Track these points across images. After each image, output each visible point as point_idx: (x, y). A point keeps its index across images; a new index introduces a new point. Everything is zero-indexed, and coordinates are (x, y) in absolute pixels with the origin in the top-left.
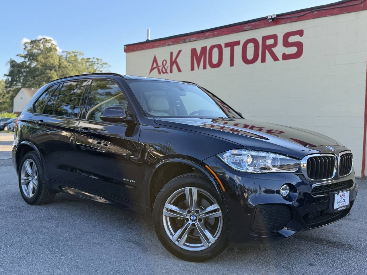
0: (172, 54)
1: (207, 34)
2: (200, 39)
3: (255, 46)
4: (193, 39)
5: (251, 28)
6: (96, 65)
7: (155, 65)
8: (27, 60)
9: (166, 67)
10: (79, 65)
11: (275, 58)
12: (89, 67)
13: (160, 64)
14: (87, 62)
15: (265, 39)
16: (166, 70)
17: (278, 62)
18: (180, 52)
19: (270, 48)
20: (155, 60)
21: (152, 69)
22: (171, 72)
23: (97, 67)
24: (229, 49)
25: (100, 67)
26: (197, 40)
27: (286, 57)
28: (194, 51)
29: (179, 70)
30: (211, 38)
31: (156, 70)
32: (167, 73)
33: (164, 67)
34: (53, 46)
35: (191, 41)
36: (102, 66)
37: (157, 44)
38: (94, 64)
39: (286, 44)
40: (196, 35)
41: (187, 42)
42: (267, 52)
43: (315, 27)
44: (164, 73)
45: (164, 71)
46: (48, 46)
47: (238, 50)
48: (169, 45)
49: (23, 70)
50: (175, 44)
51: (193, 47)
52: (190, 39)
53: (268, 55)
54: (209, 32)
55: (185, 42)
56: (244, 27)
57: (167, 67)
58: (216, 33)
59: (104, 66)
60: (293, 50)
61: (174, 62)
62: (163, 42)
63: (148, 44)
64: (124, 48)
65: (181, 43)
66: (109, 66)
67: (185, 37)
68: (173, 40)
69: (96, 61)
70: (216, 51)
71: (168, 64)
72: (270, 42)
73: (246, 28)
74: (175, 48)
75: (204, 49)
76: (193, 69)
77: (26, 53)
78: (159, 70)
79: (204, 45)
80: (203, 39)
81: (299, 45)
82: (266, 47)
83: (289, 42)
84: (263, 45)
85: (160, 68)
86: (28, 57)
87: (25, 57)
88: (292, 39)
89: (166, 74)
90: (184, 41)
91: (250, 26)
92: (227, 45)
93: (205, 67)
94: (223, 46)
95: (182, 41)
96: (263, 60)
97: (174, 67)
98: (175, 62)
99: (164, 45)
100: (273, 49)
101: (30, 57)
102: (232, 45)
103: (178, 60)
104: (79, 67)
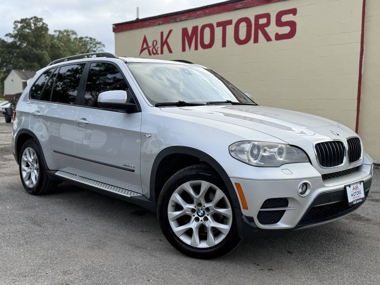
0: (162, 33)
1: (198, 13)
2: (191, 18)
3: (247, 26)
4: (184, 18)
5: (243, 7)
6: (89, 44)
7: (145, 46)
8: (17, 40)
9: (156, 47)
10: (71, 45)
11: (268, 39)
12: (82, 47)
13: (150, 44)
14: (80, 42)
15: (258, 17)
16: (157, 51)
17: (270, 42)
18: (170, 31)
19: (262, 28)
20: (145, 40)
21: (142, 50)
22: (162, 53)
23: (91, 47)
24: (221, 28)
25: (93, 47)
26: (189, 19)
27: (279, 37)
28: (185, 31)
29: (170, 51)
30: (203, 17)
31: (146, 51)
32: (158, 54)
33: (154, 47)
34: (45, 25)
35: (182, 20)
36: (96, 46)
37: (147, 23)
38: (87, 43)
39: (280, 23)
40: (187, 14)
41: (178, 21)
42: (260, 32)
43: (309, 5)
44: (154, 54)
45: (155, 52)
46: (39, 25)
47: (230, 29)
48: (159, 24)
49: (13, 51)
50: (166, 23)
51: (184, 27)
52: (181, 18)
53: (261, 35)
54: (201, 10)
55: (176, 21)
56: (236, 6)
57: (158, 48)
58: (207, 11)
59: (98, 46)
60: (286, 30)
61: (164, 43)
62: (153, 21)
63: (138, 24)
64: (113, 27)
65: (172, 23)
66: (102, 45)
67: (175, 16)
68: (164, 19)
69: (89, 41)
70: (207, 31)
71: (159, 45)
72: (263, 21)
73: (238, 6)
74: (165, 28)
75: (195, 29)
76: (184, 50)
77: (16, 32)
78: (149, 51)
79: (195, 25)
80: (194, 17)
81: (292, 25)
82: (258, 27)
83: (282, 21)
84: (255, 24)
85: (151, 49)
86: (18, 37)
87: (15, 37)
88: (285, 18)
89: (156, 55)
90: (174, 20)
91: (243, 4)
92: (219, 24)
93: (196, 48)
94: (215, 25)
95: (172, 20)
96: (256, 41)
97: (165, 47)
98: (166, 42)
99: (154, 25)
100: (266, 29)
101: (20, 36)
102: (224, 24)
103: (169, 40)
104: (71, 47)
